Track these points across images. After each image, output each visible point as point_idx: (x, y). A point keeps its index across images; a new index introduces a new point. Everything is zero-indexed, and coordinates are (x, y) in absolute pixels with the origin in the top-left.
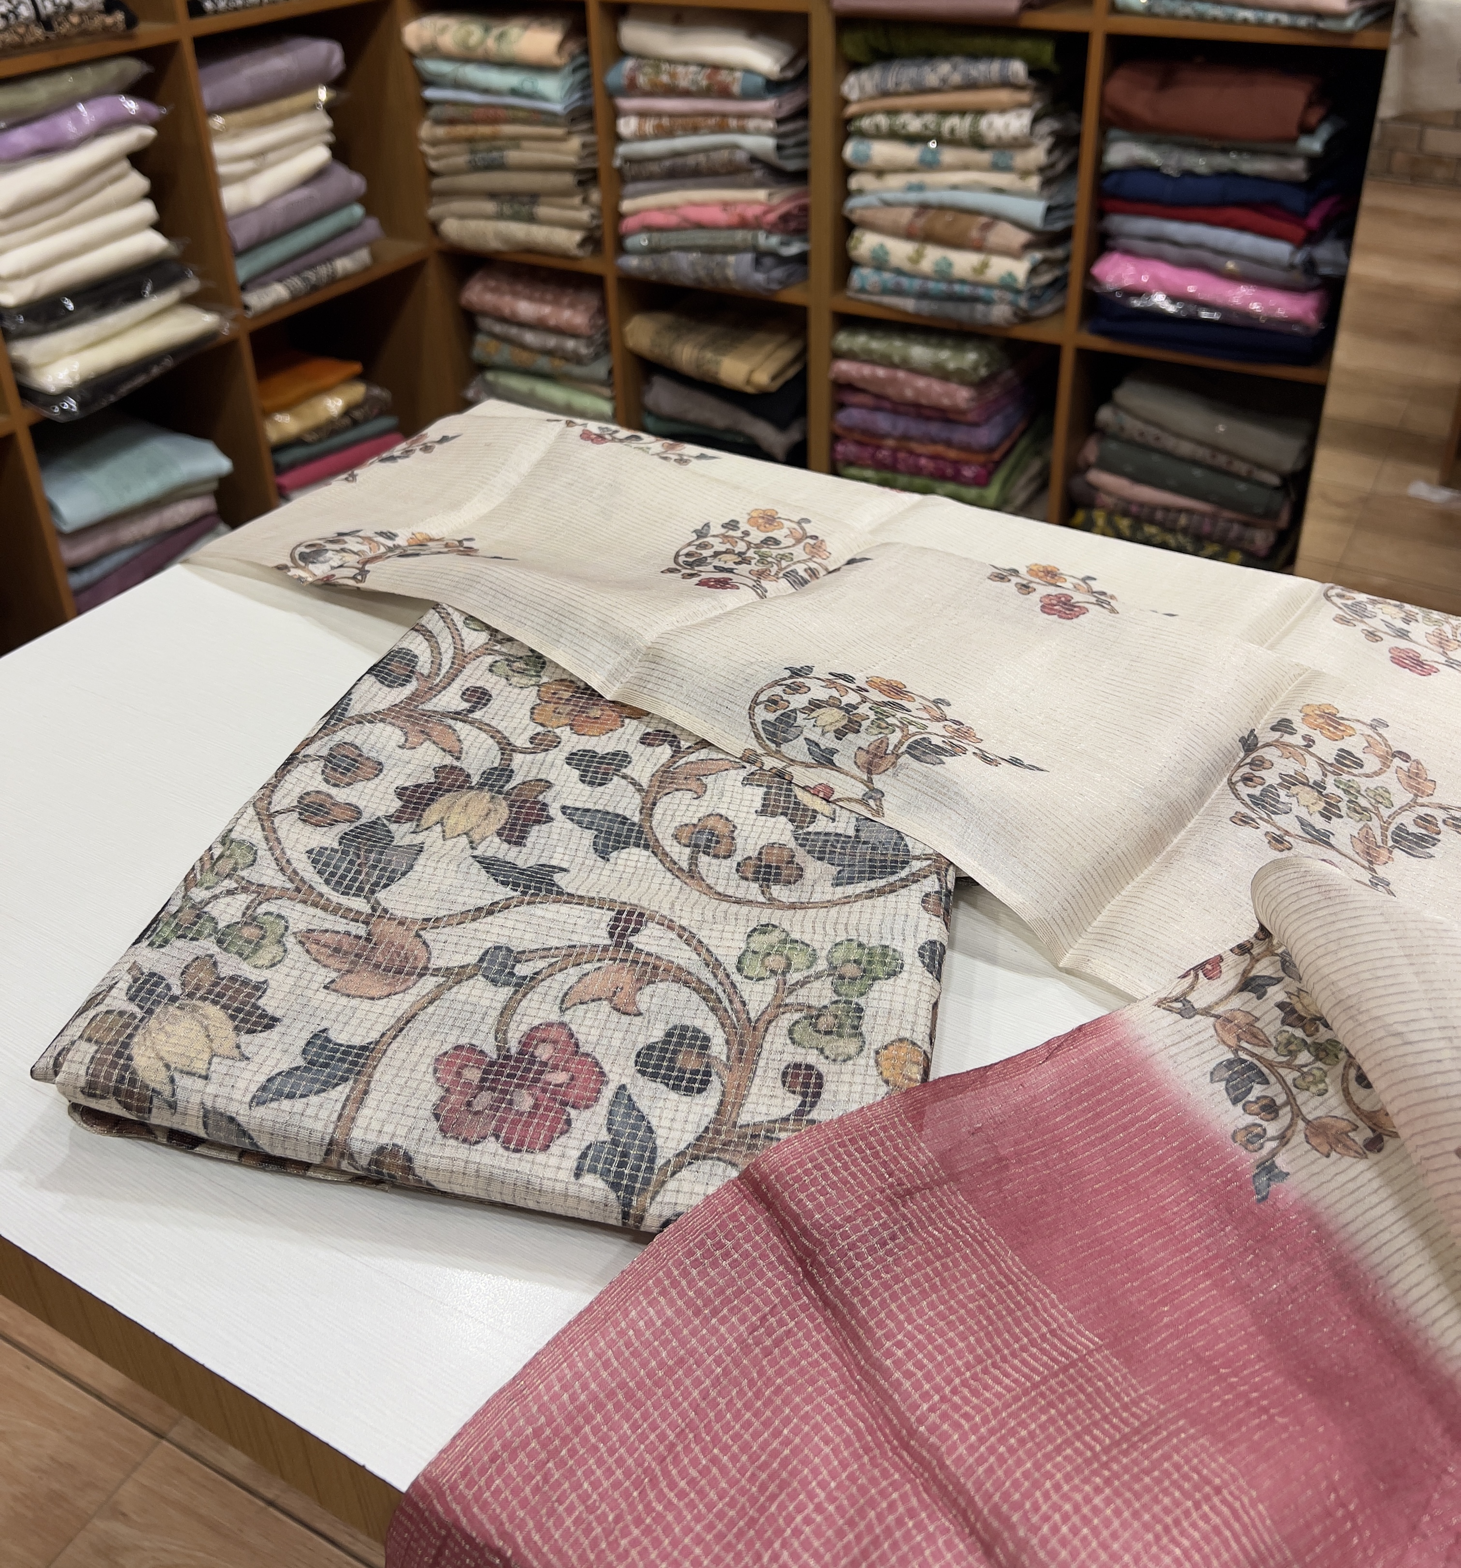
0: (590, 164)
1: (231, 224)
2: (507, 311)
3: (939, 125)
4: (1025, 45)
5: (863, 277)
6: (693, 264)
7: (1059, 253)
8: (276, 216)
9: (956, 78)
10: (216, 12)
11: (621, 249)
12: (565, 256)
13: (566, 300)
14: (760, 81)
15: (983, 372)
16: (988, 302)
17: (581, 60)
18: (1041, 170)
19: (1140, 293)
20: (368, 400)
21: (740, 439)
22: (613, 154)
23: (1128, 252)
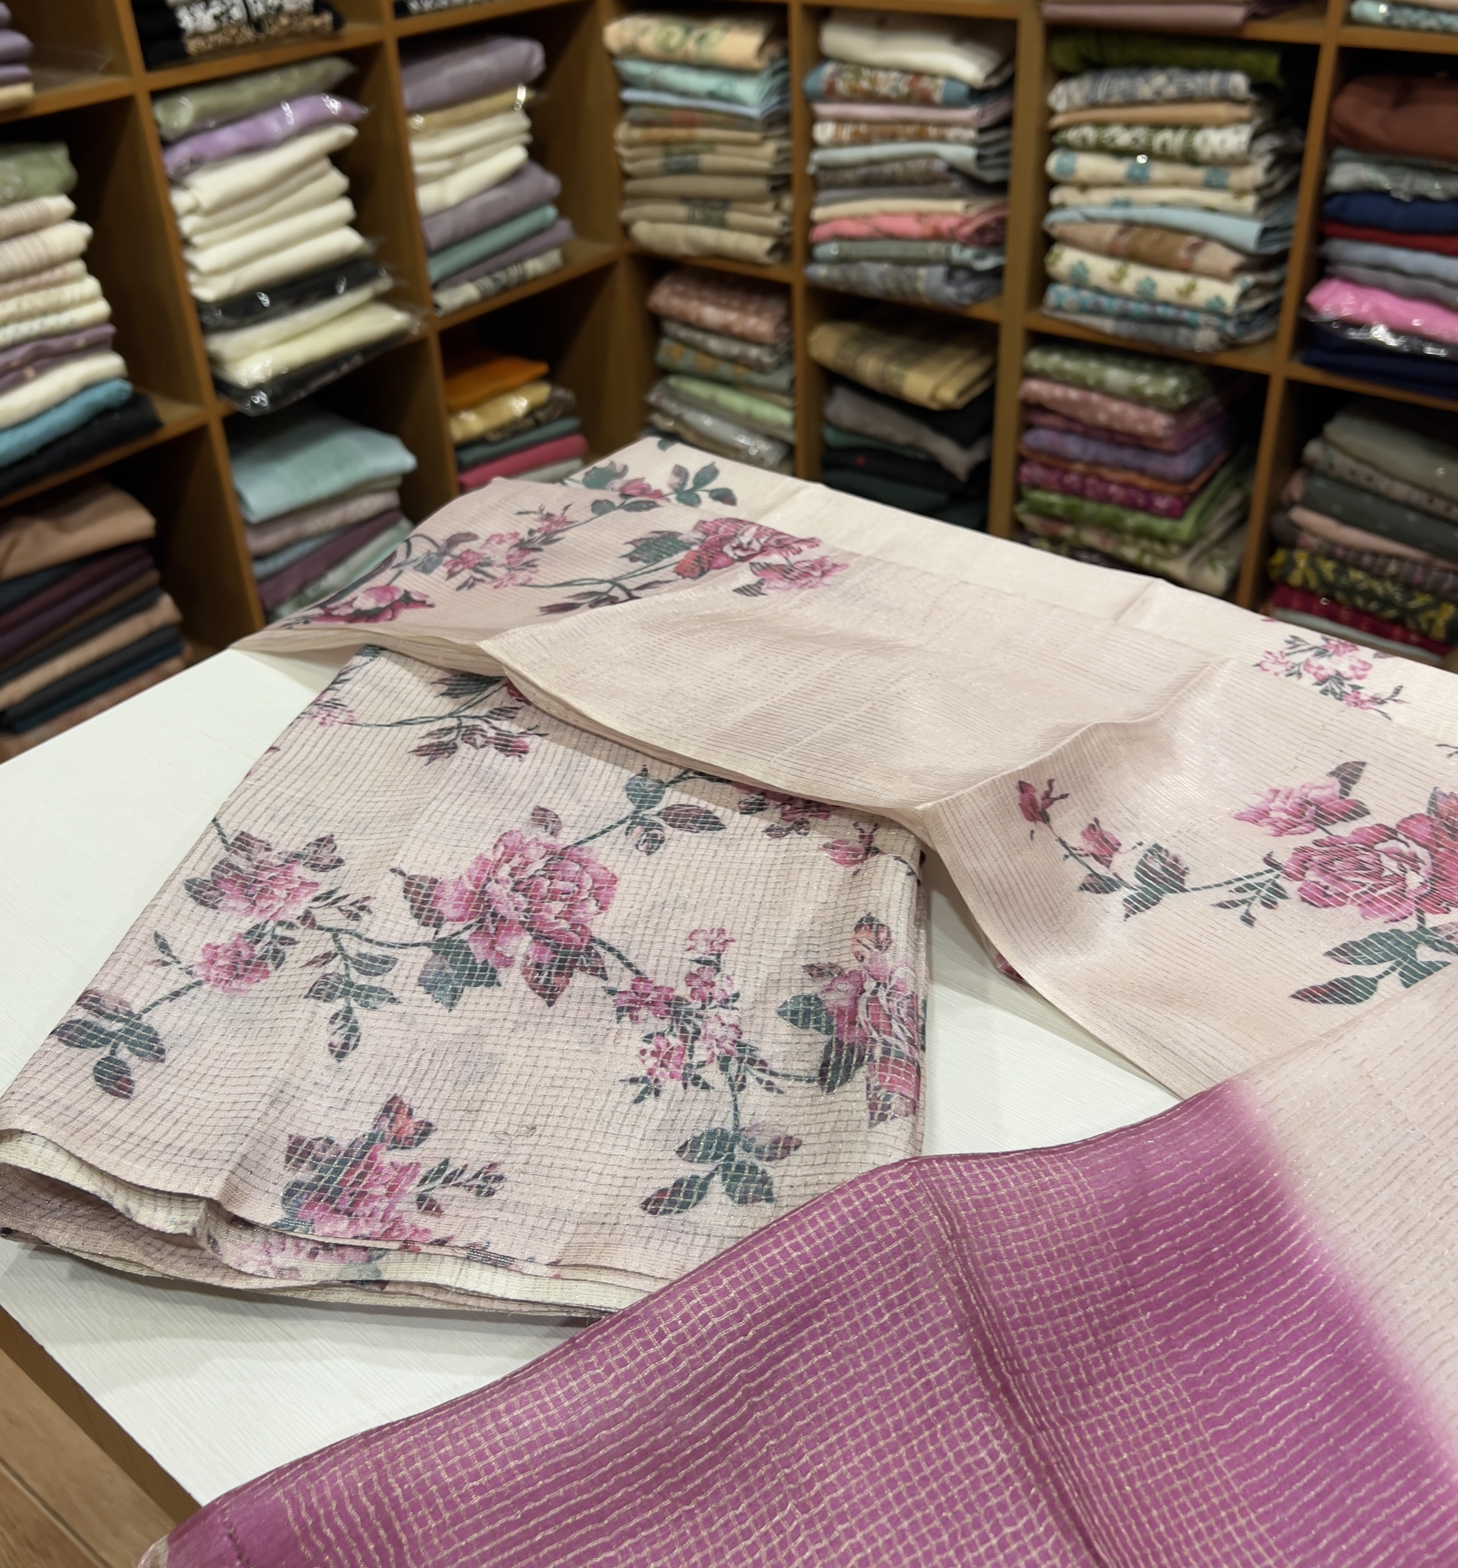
0: (784, 170)
1: (426, 224)
2: (692, 316)
3: (1150, 140)
4: (1249, 57)
5: (1059, 294)
6: (882, 276)
7: (1272, 277)
8: (470, 216)
9: (1171, 91)
10: (422, 13)
11: (810, 258)
12: (752, 262)
13: (752, 307)
14: (962, 89)
15: (1183, 399)
16: (1193, 326)
17: (781, 63)
18: (1258, 189)
19: (1358, 325)
20: (551, 401)
21: (921, 456)
22: (807, 160)
23: (1350, 280)
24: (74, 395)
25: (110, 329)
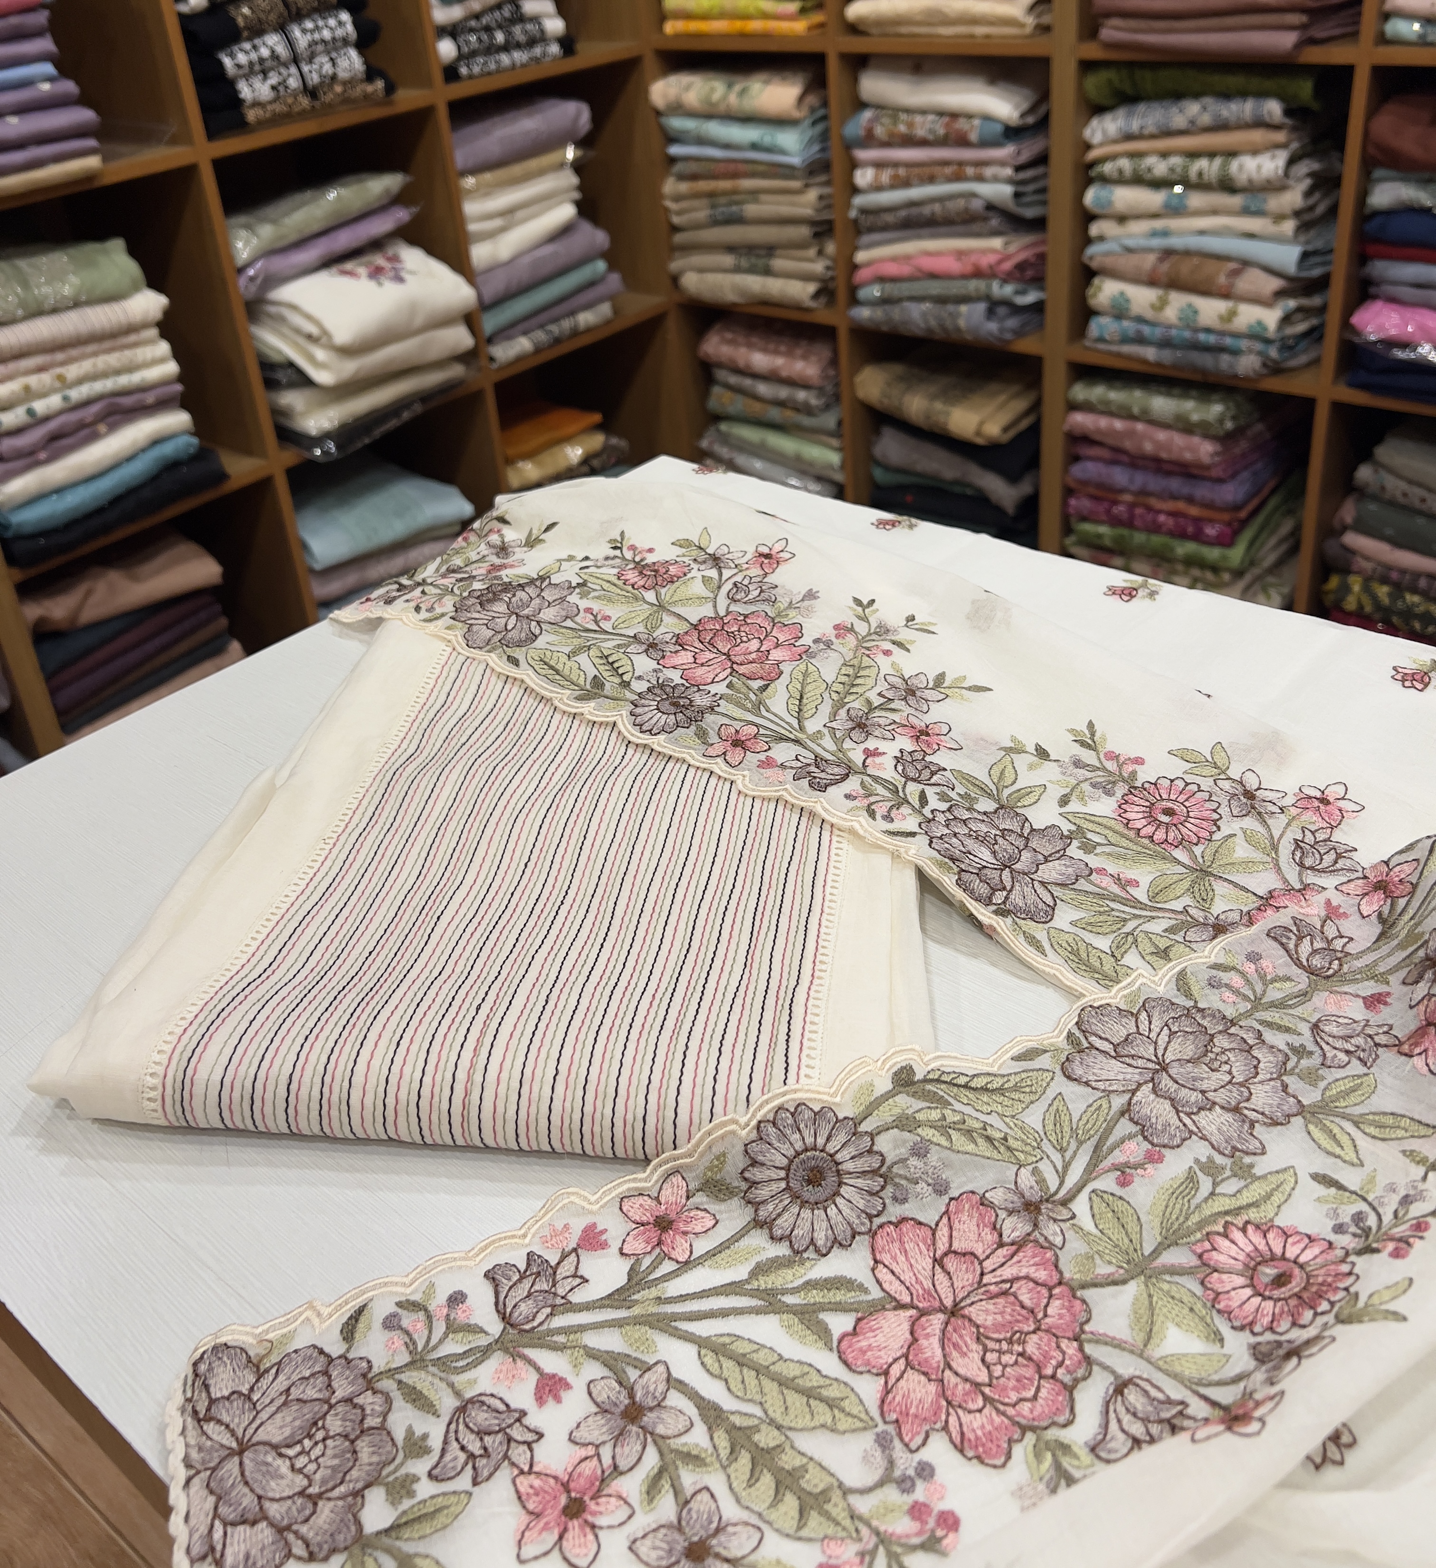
0: (826, 216)
1: (479, 280)
2: (741, 363)
3: (1186, 168)
4: (1280, 82)
5: (1099, 326)
6: (924, 315)
7: (1315, 301)
8: (522, 273)
9: (1206, 119)
10: (471, 77)
11: (854, 301)
12: (799, 308)
13: (799, 352)
14: (999, 128)
15: (1229, 425)
16: (1235, 352)
17: (821, 112)
18: (1297, 214)
19: (1405, 345)
20: (606, 449)
21: (969, 492)
22: (848, 205)
23: (1393, 300)
24: (144, 450)
25: (179, 388)
